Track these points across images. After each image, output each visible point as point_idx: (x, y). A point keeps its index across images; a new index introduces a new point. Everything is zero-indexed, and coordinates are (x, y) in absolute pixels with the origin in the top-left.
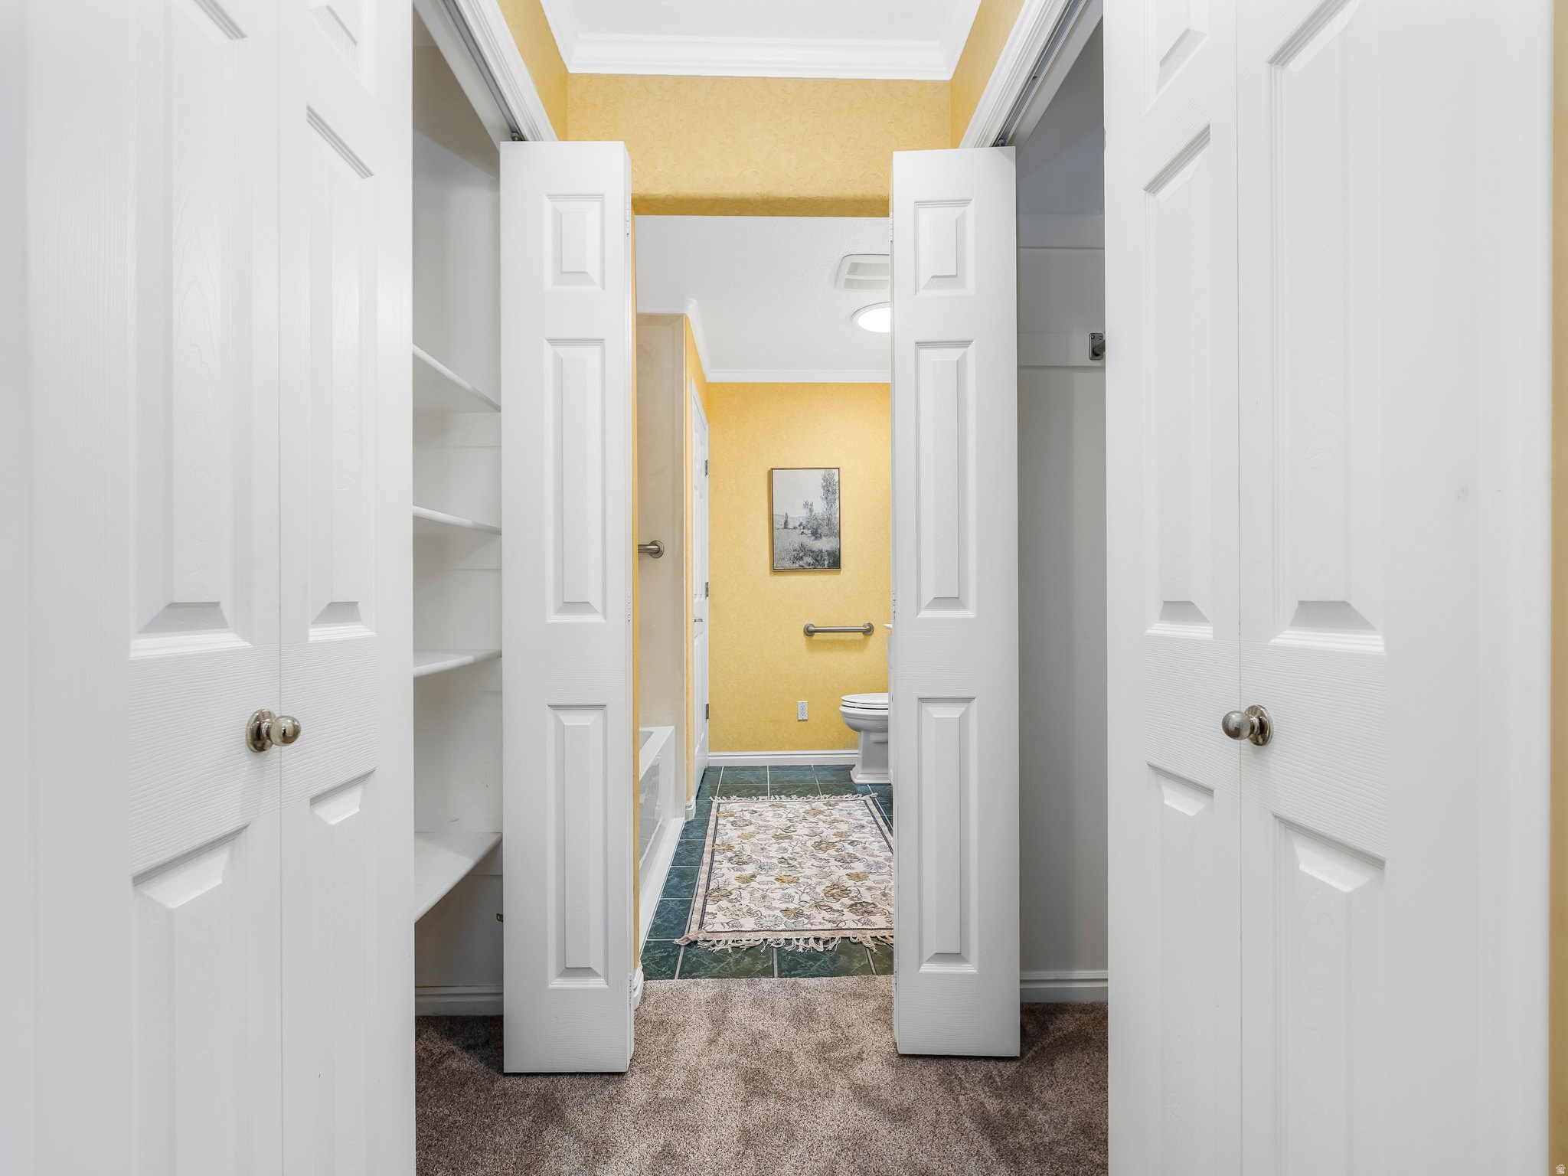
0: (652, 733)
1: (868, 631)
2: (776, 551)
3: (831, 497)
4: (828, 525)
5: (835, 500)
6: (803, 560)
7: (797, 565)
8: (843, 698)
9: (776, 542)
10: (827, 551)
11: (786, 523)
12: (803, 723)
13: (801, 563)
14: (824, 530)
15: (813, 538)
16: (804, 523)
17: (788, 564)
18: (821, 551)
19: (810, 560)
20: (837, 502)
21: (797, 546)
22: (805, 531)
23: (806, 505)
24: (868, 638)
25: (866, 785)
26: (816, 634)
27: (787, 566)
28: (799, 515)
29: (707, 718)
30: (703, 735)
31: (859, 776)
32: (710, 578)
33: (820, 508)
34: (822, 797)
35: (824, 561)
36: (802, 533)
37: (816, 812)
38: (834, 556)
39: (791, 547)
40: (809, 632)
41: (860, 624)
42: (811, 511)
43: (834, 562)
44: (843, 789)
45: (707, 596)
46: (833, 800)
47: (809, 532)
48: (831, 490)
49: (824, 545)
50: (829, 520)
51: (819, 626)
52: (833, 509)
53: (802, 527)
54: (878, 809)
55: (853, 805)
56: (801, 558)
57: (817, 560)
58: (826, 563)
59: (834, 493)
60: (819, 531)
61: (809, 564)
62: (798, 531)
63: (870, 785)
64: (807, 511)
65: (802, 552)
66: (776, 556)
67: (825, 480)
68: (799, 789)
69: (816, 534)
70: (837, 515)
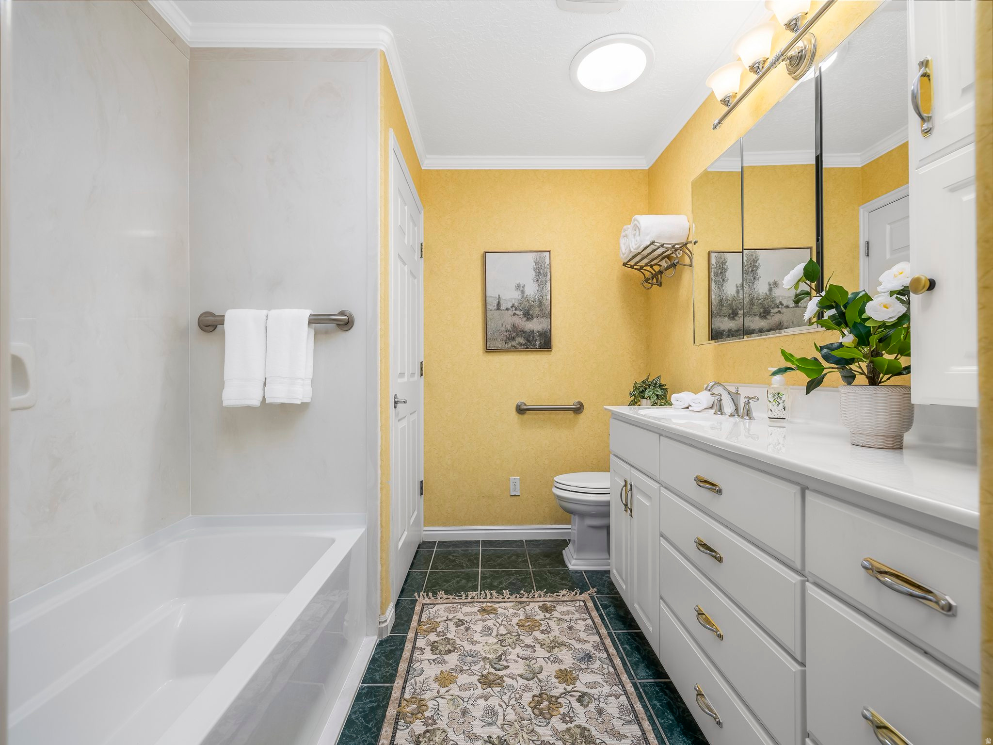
0: (333, 541)
1: (578, 409)
2: (489, 331)
3: (542, 279)
4: (539, 306)
5: (546, 282)
6: (515, 341)
7: (510, 345)
8: (556, 479)
9: (489, 323)
10: (538, 332)
11: (499, 304)
12: (515, 498)
13: (513, 343)
14: (536, 311)
15: (525, 319)
16: (516, 304)
17: (500, 344)
18: (532, 332)
19: (521, 340)
20: (548, 284)
21: (509, 327)
22: (518, 312)
23: (518, 287)
24: (578, 416)
25: (581, 572)
26: (527, 412)
27: (500, 346)
28: (511, 296)
29: (422, 494)
30: (416, 513)
31: (573, 562)
32: (425, 357)
33: (531, 290)
34: (537, 594)
35: (536, 341)
36: (514, 314)
37: (530, 625)
38: (546, 336)
39: (503, 328)
40: (521, 410)
41: (571, 402)
42: (523, 292)
43: (545, 342)
44: (558, 579)
45: (422, 375)
46: (549, 598)
47: (521, 313)
48: (542, 273)
49: (535, 325)
50: (540, 302)
51: (530, 403)
52: (544, 291)
53: (514, 309)
54: (601, 616)
55: (572, 609)
56: (513, 339)
57: (528, 341)
58: (538, 343)
59: (545, 275)
60: (531, 312)
61: (521, 345)
62: (510, 312)
63: (585, 572)
64: (519, 293)
65: (514, 333)
66: (489, 336)
67: (537, 263)
68: (512, 579)
69: (528, 316)
70: (548, 297)
